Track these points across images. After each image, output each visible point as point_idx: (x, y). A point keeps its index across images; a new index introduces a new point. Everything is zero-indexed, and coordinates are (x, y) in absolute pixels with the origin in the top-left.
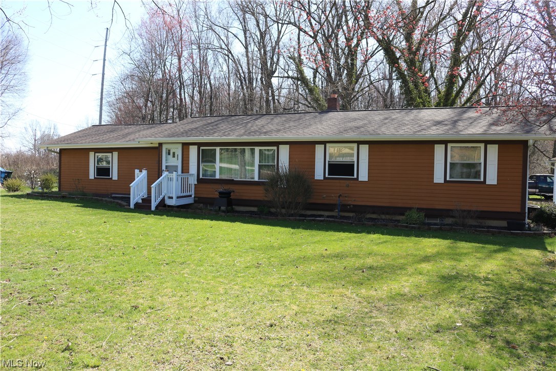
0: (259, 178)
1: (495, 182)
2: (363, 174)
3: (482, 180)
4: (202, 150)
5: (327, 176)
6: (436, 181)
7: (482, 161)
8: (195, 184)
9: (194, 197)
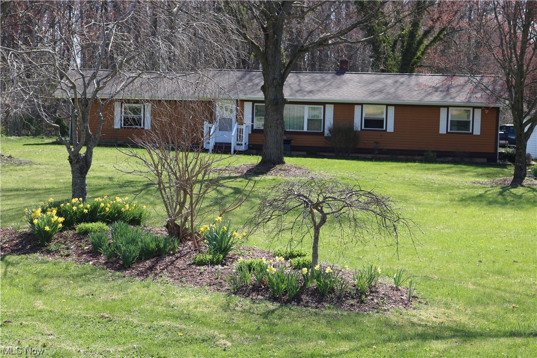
0: (308, 129)
1: (479, 134)
2: (390, 127)
3: (471, 132)
4: (256, 106)
5: (363, 128)
6: (441, 132)
7: (471, 119)
8: (249, 134)
9: (249, 145)
